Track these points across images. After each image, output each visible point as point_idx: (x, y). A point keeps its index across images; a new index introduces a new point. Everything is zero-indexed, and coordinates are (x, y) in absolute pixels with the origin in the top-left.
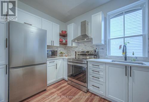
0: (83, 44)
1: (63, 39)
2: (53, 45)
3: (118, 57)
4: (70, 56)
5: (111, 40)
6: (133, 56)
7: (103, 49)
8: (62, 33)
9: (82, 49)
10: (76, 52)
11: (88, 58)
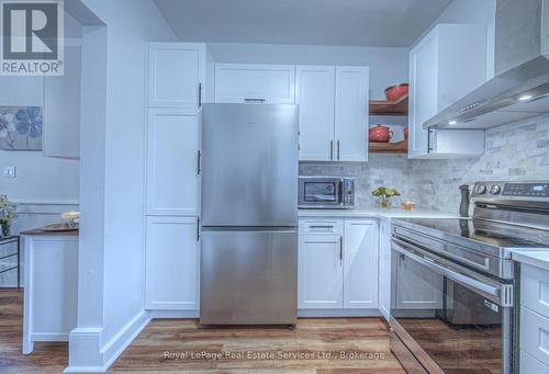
1: (392, 128)
2: (335, 159)
4: (435, 209)
8: (389, 98)
10: (465, 189)
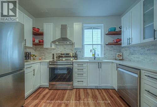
0: (62, 47)
3: (90, 58)
5: (85, 46)
6: (98, 57)
7: (80, 52)
9: (61, 52)
10: (53, 55)
11: (64, 59)
